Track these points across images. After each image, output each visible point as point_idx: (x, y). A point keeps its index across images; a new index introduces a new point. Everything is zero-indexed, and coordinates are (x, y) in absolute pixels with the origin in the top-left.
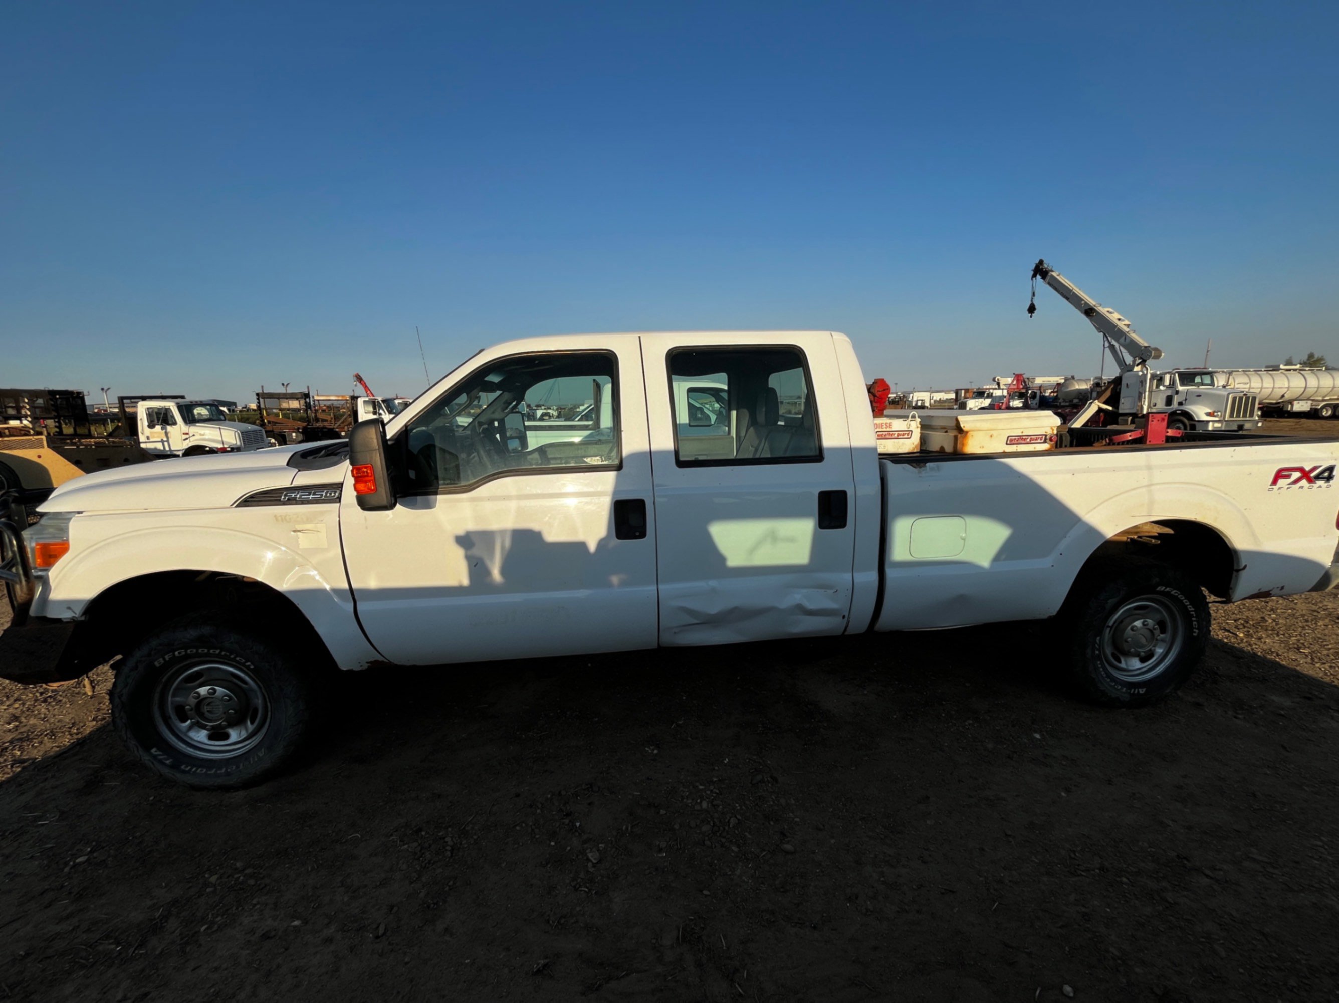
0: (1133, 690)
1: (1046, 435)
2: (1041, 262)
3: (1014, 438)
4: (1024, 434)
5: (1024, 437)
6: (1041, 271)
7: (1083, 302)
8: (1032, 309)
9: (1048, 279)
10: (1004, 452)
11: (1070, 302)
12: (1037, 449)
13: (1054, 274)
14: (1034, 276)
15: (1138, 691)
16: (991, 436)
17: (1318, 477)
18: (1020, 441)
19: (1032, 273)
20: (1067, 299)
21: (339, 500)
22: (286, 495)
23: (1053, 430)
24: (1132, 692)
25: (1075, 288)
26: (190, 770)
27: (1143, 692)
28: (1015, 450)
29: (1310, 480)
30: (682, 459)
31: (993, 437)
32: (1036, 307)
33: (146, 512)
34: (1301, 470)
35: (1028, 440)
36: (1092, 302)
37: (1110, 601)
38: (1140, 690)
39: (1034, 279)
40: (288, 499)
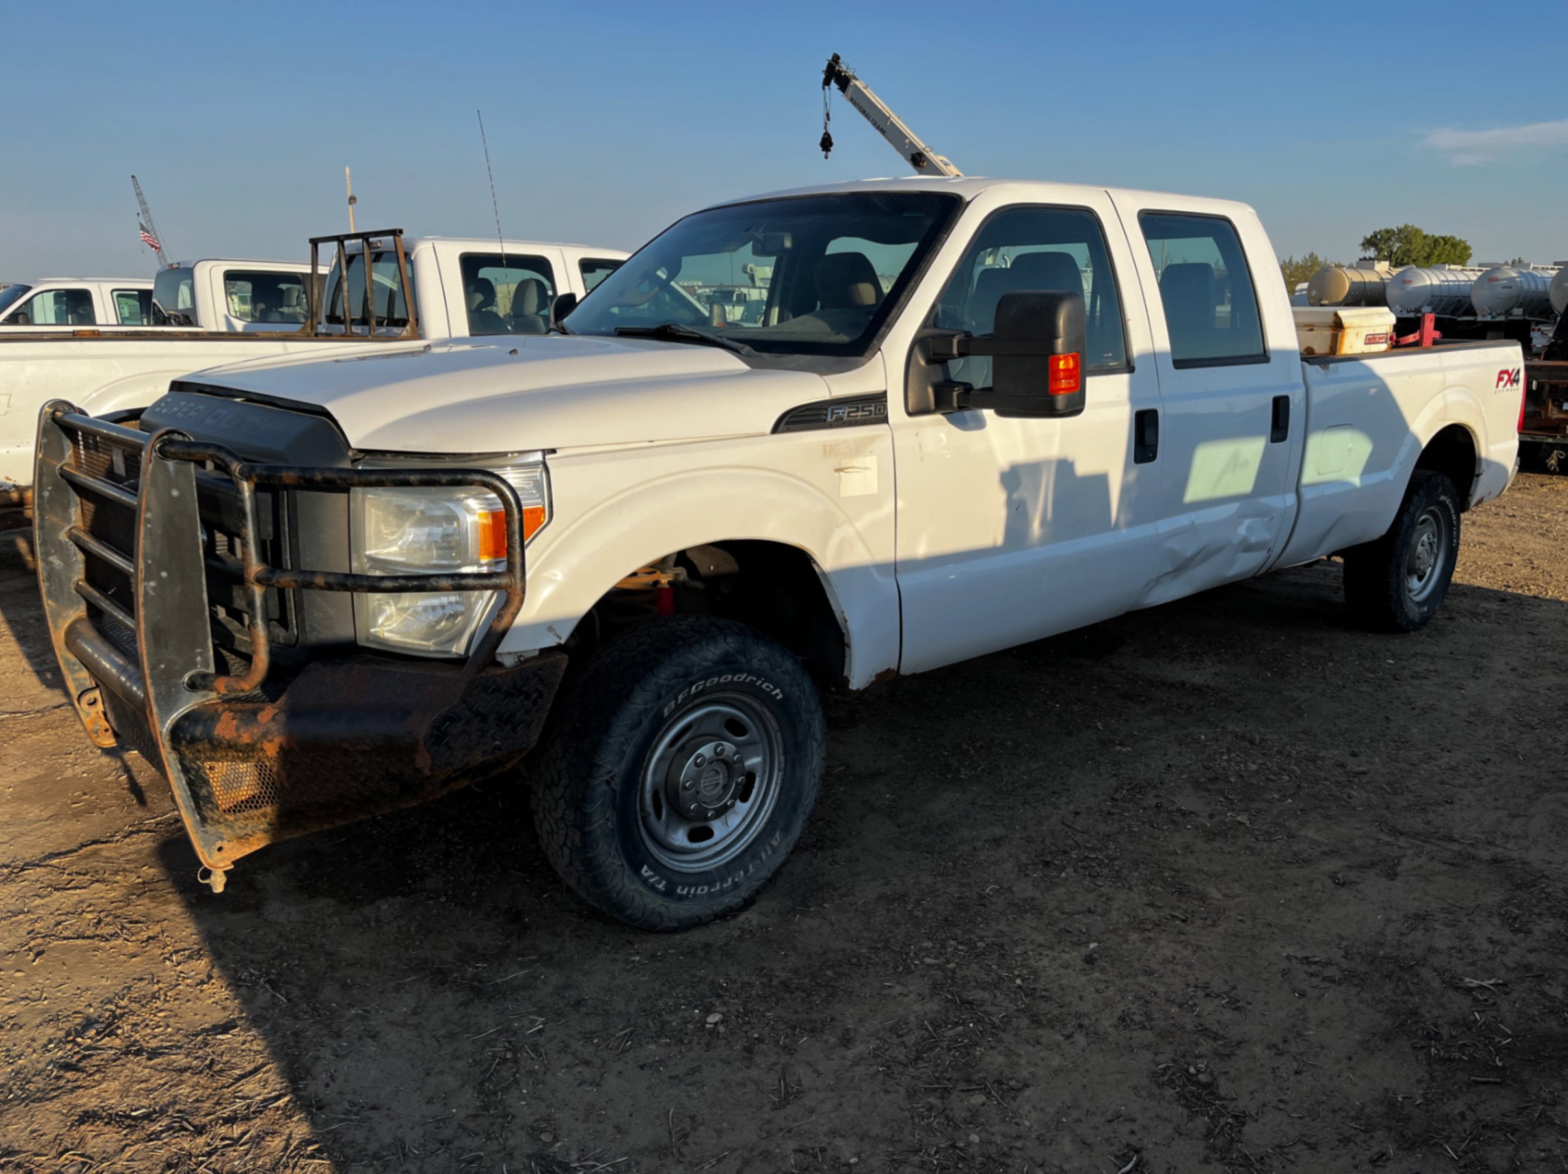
2: (836, 58)
6: (835, 75)
7: (907, 141)
8: (826, 143)
9: (850, 90)
11: (886, 137)
13: (857, 83)
14: (827, 82)
19: (823, 76)
20: (883, 132)
21: (885, 420)
22: (833, 413)
25: (892, 115)
26: (688, 893)
32: (833, 140)
33: (652, 447)
36: (921, 145)
39: (827, 87)
40: (836, 419)
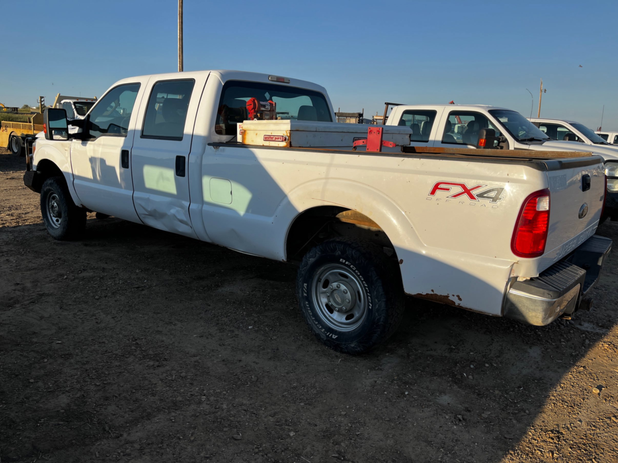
0: (329, 333)
1: (283, 136)
3: (267, 136)
4: (273, 134)
5: (272, 137)
10: (263, 146)
12: (280, 146)
15: (332, 336)
16: (256, 134)
17: (481, 195)
18: (270, 139)
23: (287, 133)
24: (327, 334)
27: (335, 338)
28: (268, 145)
29: (472, 197)
30: (144, 134)
31: (258, 135)
34: (463, 186)
35: (274, 139)
37: (310, 259)
38: (333, 335)
